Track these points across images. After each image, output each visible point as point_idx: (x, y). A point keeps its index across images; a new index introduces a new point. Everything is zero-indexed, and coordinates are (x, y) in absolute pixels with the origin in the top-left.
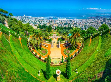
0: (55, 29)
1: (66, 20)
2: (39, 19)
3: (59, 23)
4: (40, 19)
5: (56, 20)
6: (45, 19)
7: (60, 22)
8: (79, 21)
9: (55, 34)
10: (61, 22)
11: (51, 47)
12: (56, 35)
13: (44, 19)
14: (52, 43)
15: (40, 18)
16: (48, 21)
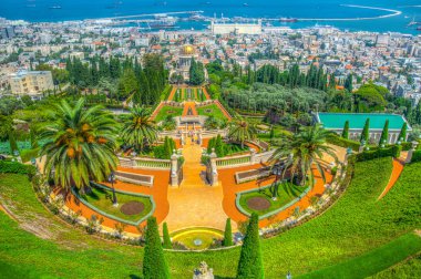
0: (195, 81)
1: (264, 36)
2: (85, 36)
3: (220, 53)
4: (92, 35)
5: (198, 33)
6: (126, 30)
7: (225, 43)
8: (355, 43)
9: (190, 112)
10: (232, 43)
11: (170, 182)
12: (202, 119)
13: (115, 31)
14: (175, 163)
15: (90, 29)
16: (145, 41)
